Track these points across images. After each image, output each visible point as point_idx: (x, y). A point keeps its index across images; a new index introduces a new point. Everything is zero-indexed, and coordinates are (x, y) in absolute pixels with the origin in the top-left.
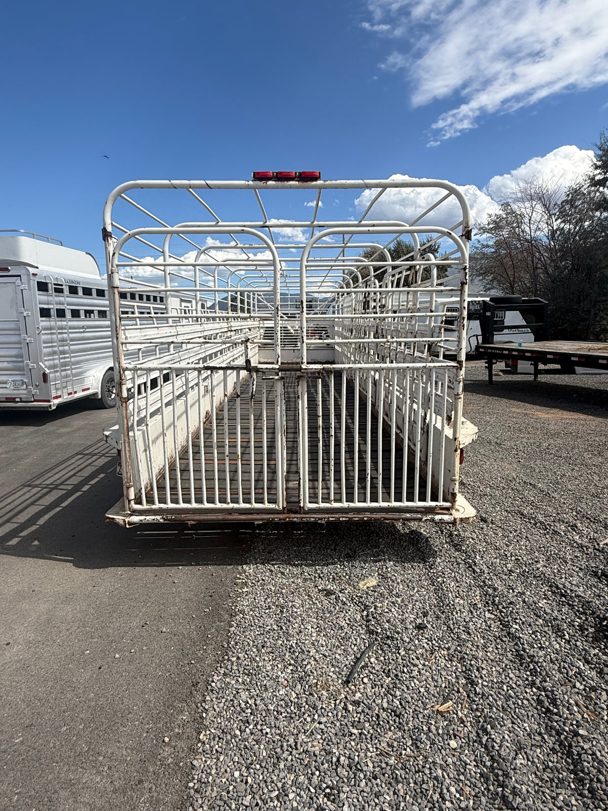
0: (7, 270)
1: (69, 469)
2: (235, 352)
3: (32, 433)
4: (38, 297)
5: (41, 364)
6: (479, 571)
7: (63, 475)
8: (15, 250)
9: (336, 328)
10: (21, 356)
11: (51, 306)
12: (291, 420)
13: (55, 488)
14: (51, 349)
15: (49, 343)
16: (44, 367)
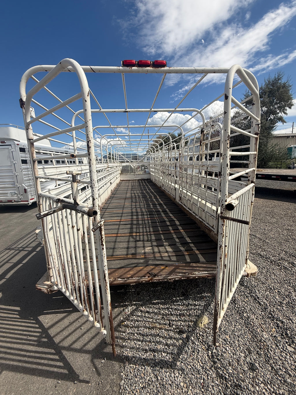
0: (4, 142)
1: (32, 237)
2: (111, 177)
3: (20, 216)
4: (20, 155)
5: (23, 185)
6: (263, 304)
7: (28, 241)
8: (8, 133)
9: (151, 166)
10: (14, 182)
11: (27, 159)
12: (138, 208)
13: (22, 250)
14: (28, 178)
15: (27, 175)
16: (24, 186)
